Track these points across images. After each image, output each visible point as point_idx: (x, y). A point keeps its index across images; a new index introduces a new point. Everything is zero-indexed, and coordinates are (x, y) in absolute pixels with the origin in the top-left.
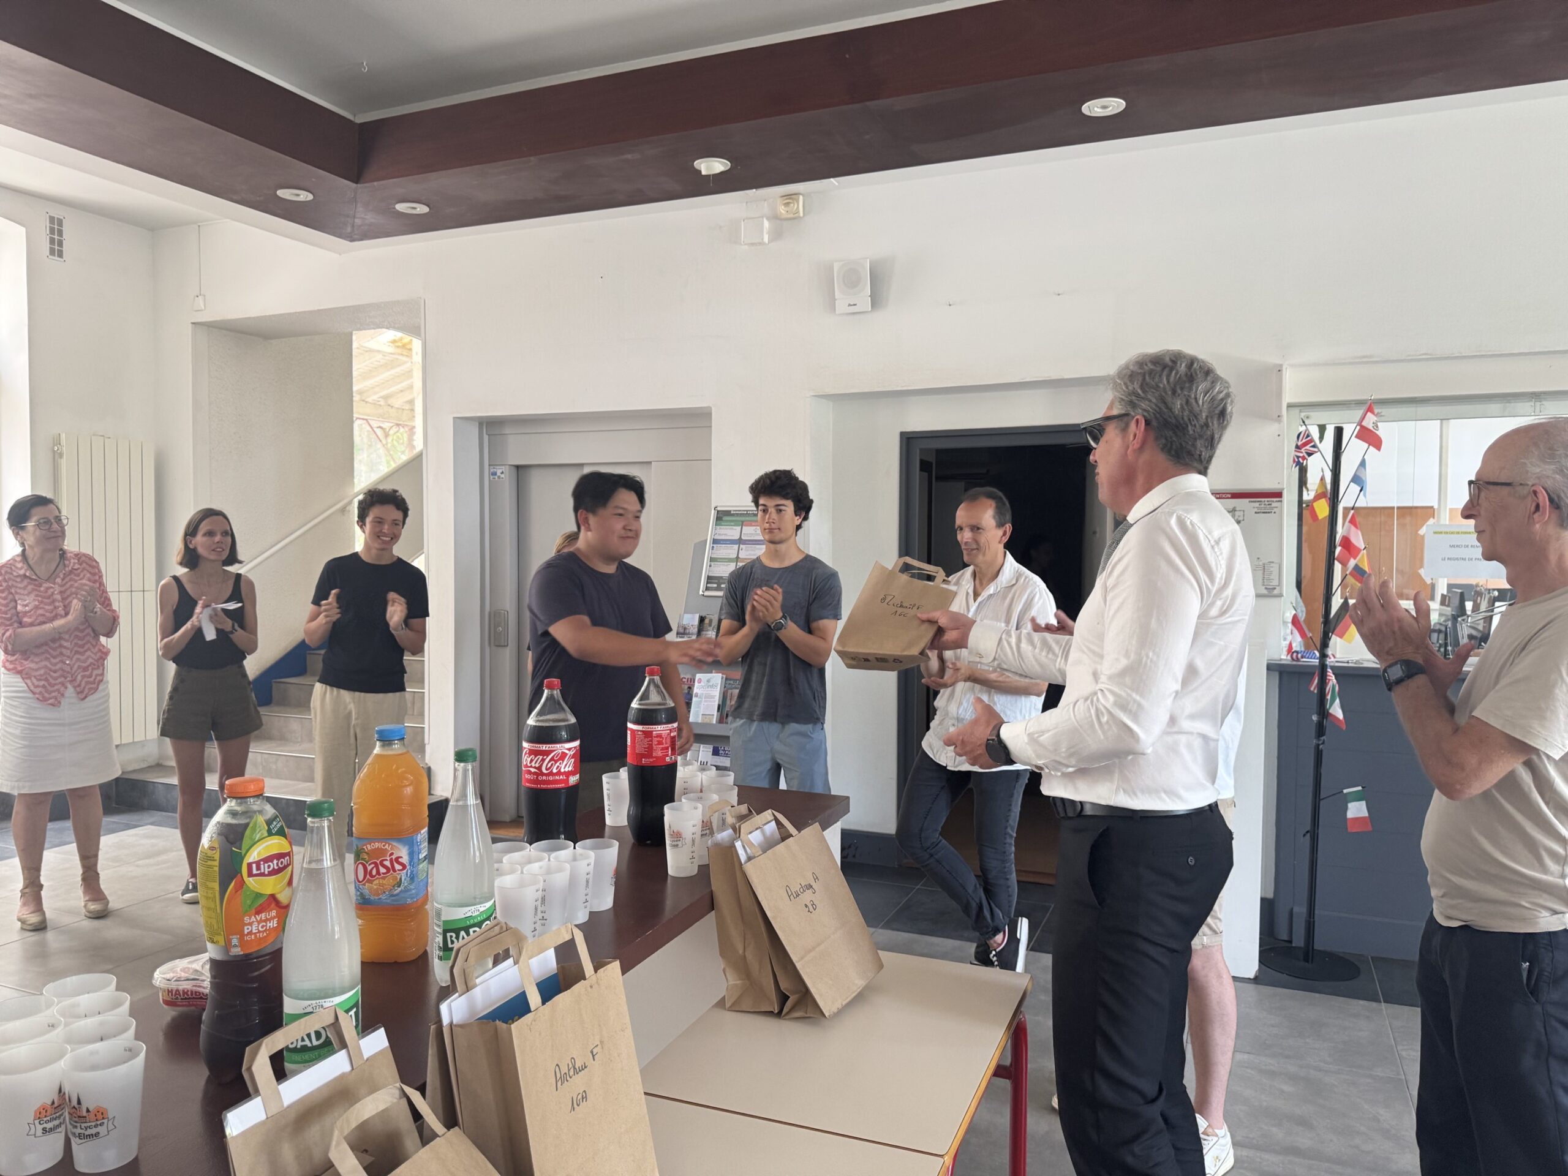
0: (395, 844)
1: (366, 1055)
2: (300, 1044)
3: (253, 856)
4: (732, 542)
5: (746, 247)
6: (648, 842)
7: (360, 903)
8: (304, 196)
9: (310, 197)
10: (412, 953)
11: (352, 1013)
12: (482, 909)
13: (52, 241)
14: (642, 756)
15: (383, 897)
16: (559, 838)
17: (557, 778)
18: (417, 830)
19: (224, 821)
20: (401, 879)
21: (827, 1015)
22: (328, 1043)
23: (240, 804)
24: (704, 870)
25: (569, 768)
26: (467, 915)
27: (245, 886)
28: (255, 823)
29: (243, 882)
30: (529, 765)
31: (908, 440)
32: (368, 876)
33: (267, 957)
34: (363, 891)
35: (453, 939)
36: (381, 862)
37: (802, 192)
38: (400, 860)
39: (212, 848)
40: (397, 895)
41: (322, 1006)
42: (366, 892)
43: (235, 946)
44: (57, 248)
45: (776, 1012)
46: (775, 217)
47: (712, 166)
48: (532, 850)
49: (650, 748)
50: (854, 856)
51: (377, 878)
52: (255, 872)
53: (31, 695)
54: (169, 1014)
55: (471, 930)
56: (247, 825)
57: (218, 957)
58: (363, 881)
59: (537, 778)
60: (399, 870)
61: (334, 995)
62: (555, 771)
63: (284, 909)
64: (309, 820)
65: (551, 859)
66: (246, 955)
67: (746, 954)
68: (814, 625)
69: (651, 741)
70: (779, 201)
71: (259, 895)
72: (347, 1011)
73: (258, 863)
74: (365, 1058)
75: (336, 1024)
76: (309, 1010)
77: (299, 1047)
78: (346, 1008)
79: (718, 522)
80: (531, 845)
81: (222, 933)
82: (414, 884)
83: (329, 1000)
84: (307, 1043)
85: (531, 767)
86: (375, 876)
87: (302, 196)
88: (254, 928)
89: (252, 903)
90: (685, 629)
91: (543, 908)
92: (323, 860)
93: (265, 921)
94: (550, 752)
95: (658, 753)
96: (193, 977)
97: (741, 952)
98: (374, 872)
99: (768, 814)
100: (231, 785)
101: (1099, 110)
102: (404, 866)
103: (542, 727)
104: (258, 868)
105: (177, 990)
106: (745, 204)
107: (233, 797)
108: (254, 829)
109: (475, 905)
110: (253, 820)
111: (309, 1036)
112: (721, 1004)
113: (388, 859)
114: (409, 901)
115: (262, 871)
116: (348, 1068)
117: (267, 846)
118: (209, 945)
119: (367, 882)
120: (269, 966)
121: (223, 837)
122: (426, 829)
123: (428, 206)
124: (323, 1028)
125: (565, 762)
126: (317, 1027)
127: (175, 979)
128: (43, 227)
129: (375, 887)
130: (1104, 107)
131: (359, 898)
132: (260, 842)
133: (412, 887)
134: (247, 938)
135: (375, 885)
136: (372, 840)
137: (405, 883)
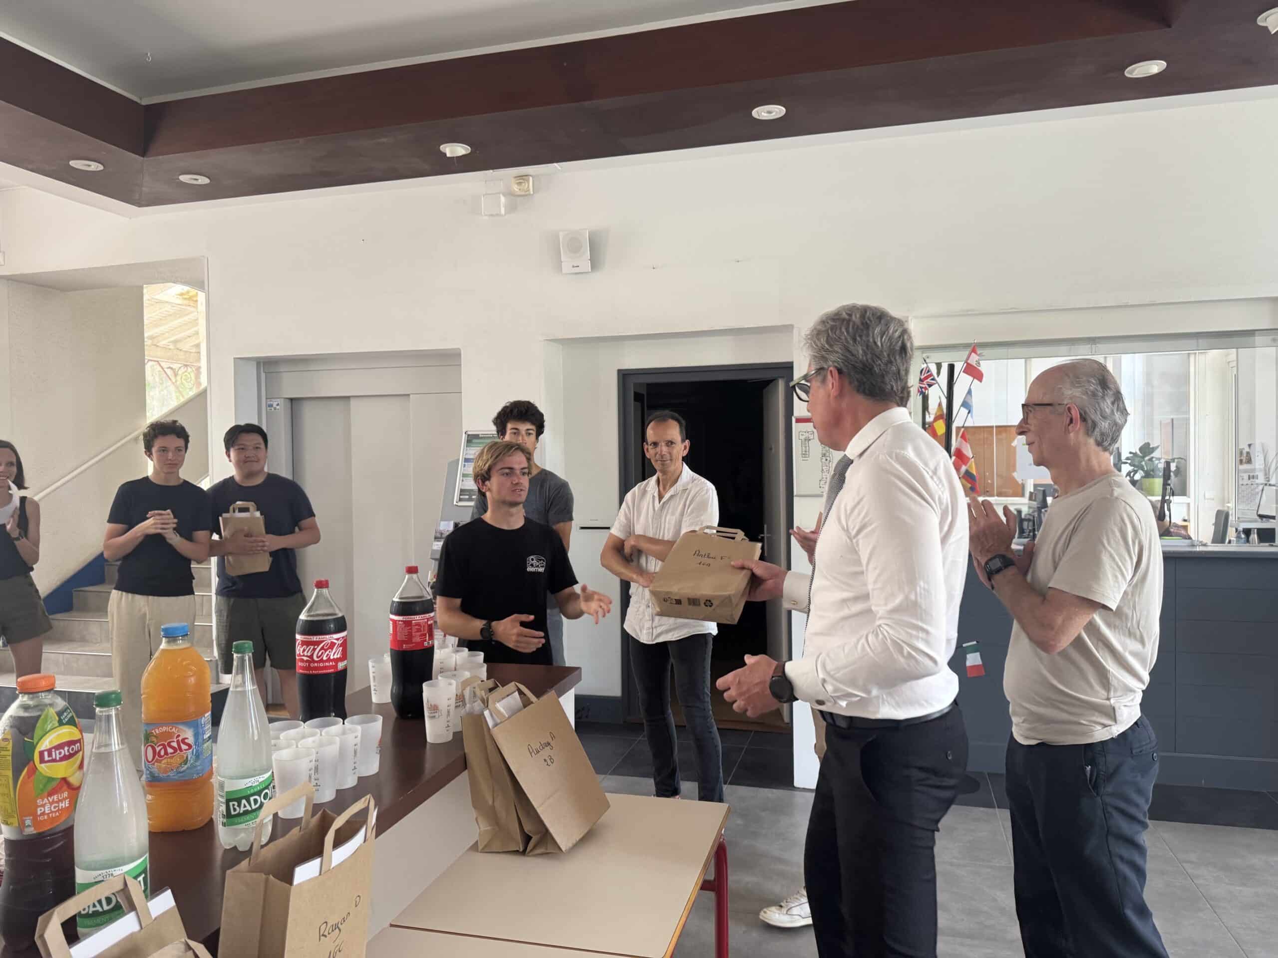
0: (181, 727)
1: (154, 915)
5: (486, 218)
6: (410, 715)
8: (95, 167)
9: (101, 167)
10: (199, 821)
18: (203, 714)
20: (187, 757)
21: (563, 849)
22: (118, 907)
23: (32, 699)
24: (458, 737)
26: (248, 786)
28: (47, 716)
31: (624, 376)
32: (157, 756)
34: (152, 770)
35: (236, 807)
36: (169, 744)
37: (532, 173)
38: (186, 741)
42: (156, 771)
43: (29, 826)
45: (521, 850)
46: (510, 194)
47: (455, 150)
48: (306, 727)
50: (587, 717)
51: (166, 758)
58: (153, 760)
60: (186, 750)
65: (323, 734)
66: (40, 834)
67: (495, 804)
70: (513, 180)
71: (50, 779)
74: (153, 917)
75: (125, 889)
78: (134, 875)
79: (469, 444)
80: (304, 723)
81: (16, 816)
83: (118, 868)
84: (99, 908)
86: (163, 756)
87: (93, 167)
89: (45, 786)
91: (317, 776)
92: (111, 745)
93: (57, 802)
97: (490, 802)
98: (162, 753)
99: (512, 686)
101: (765, 115)
102: (190, 746)
106: (484, 183)
109: (255, 776)
112: (474, 847)
113: (175, 740)
116: (136, 928)
119: (156, 761)
122: (210, 713)
123: (209, 178)
124: (113, 894)
126: (108, 893)
129: (164, 766)
130: (769, 112)
131: (149, 776)
134: (41, 818)
135: (164, 764)
136: (160, 725)
137: (191, 760)
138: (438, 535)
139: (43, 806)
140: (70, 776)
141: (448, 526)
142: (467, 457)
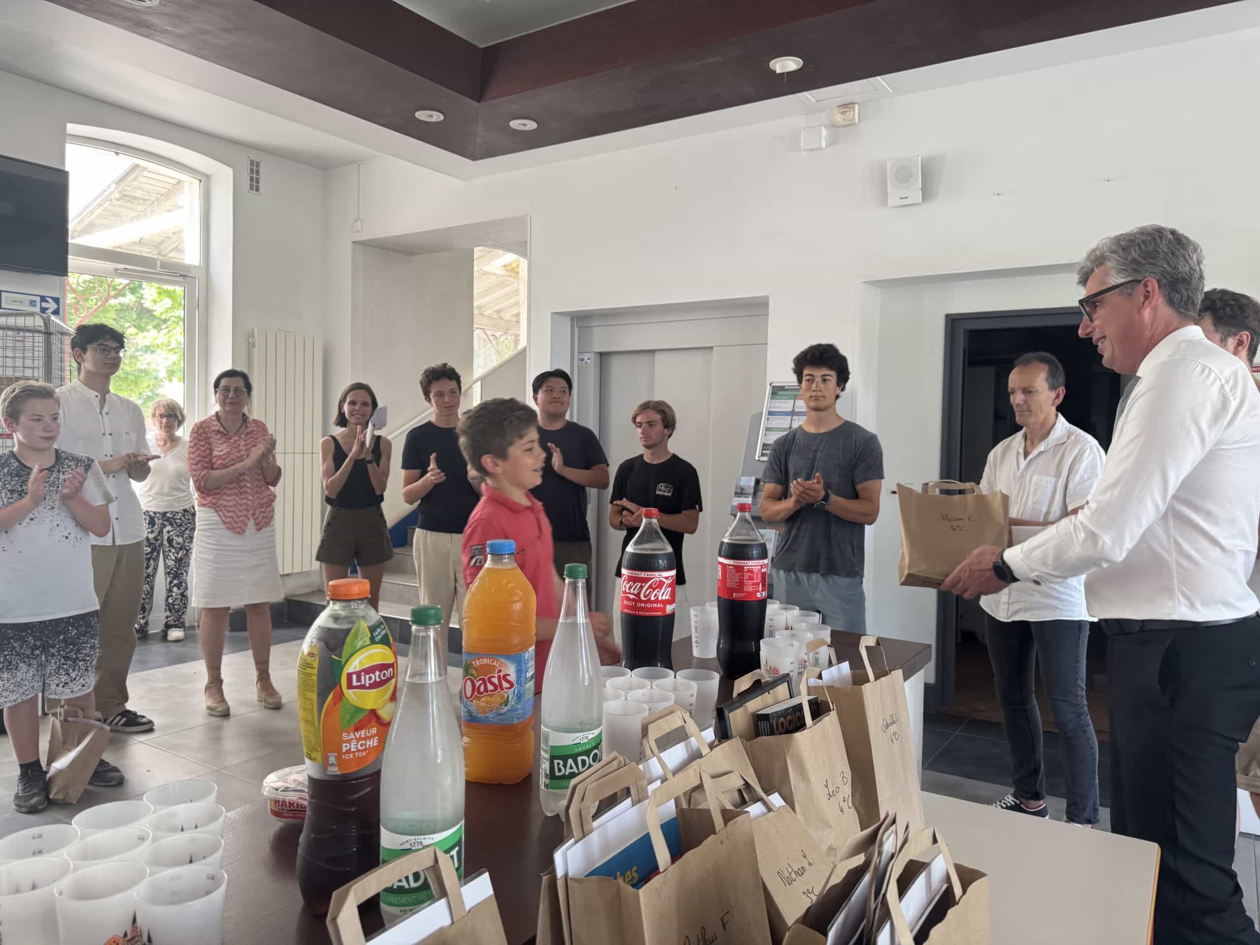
0: (503, 660)
1: (468, 906)
2: (396, 884)
3: (355, 665)
4: (786, 414)
5: (805, 153)
7: (466, 720)
8: (437, 117)
9: (442, 117)
10: (517, 775)
11: (454, 852)
12: (590, 737)
13: (252, 179)
14: (732, 590)
15: (490, 715)
16: (657, 666)
17: (655, 605)
18: (526, 648)
19: (326, 626)
20: (508, 697)
23: (344, 608)
25: (666, 597)
27: (344, 700)
28: (358, 631)
29: (342, 693)
30: (628, 591)
31: (952, 321)
32: (476, 693)
33: (368, 779)
34: (471, 708)
36: (489, 679)
37: (858, 100)
38: (508, 677)
39: (311, 654)
40: (504, 714)
41: (421, 843)
42: (473, 709)
43: (333, 764)
44: (255, 184)
46: (833, 126)
47: (786, 65)
48: (633, 676)
49: (741, 584)
51: (485, 695)
52: (355, 683)
53: (222, 526)
54: (277, 824)
55: (579, 759)
56: (349, 630)
57: (316, 776)
58: (472, 696)
59: (635, 604)
60: (506, 688)
61: (434, 832)
62: (653, 598)
63: (384, 726)
64: (414, 628)
65: (653, 687)
66: (343, 776)
68: (859, 487)
69: (743, 576)
70: (836, 109)
71: (358, 710)
72: (447, 851)
73: (358, 674)
74: (467, 910)
75: (435, 867)
76: (407, 846)
77: (395, 887)
79: (774, 396)
80: (631, 671)
81: (320, 750)
82: (520, 704)
83: (429, 836)
85: (630, 593)
86: (482, 693)
87: (435, 117)
88: (353, 746)
89: (351, 718)
90: (742, 489)
93: (365, 739)
94: (648, 579)
95: (749, 588)
96: (299, 788)
98: (482, 689)
100: (334, 586)
102: (512, 685)
103: (640, 554)
104: (359, 680)
105: (284, 801)
106: (805, 116)
107: (335, 600)
108: (356, 636)
110: (355, 626)
111: (407, 878)
113: (496, 676)
114: (515, 721)
115: (363, 683)
116: (447, 921)
117: (370, 655)
118: (307, 760)
119: (475, 698)
120: (369, 789)
121: (323, 644)
122: (533, 647)
123: (536, 122)
124: (422, 870)
125: (662, 591)
126: (416, 868)
127: (282, 788)
128: (246, 167)
129: (483, 704)
132: (361, 651)
133: (519, 706)
134: (345, 757)
135: (483, 702)
136: (480, 656)
137: (512, 701)
138: (739, 491)
139: (349, 742)
140: (380, 709)
141: (748, 482)
142: (771, 410)
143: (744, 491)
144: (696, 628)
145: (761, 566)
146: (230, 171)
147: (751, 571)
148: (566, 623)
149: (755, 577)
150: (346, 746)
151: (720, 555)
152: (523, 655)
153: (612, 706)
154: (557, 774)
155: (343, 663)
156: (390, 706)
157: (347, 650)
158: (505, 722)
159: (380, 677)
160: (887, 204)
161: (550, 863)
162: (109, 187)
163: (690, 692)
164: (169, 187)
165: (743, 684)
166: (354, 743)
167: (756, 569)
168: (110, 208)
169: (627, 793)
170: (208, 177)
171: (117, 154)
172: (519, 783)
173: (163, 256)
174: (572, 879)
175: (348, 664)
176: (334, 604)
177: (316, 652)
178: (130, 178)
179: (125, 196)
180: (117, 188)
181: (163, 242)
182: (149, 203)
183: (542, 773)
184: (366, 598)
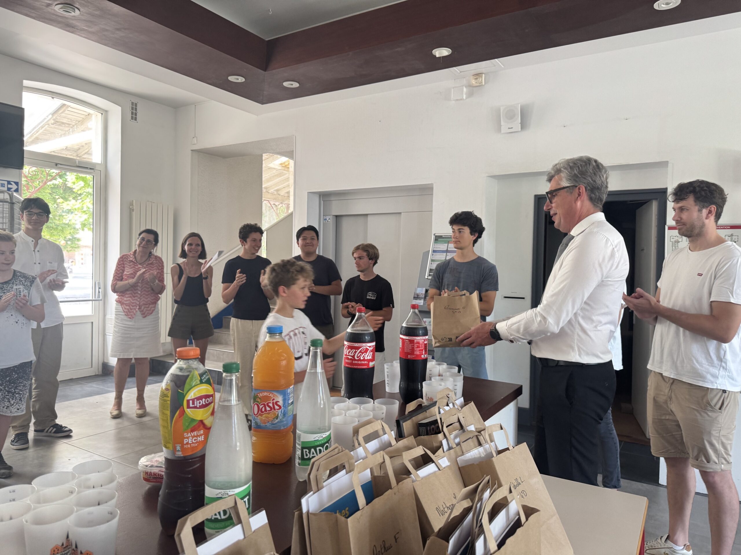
0: (275, 394)
2: (214, 517)
3: (191, 395)
4: (443, 252)
5: (454, 102)
7: (254, 427)
8: (241, 80)
9: (244, 80)
10: (283, 458)
11: (246, 499)
12: (324, 436)
13: (132, 113)
14: (408, 354)
15: (268, 424)
16: (364, 397)
17: (363, 362)
18: (288, 387)
19: (175, 373)
20: (278, 414)
22: (230, 518)
23: (185, 363)
25: (370, 358)
26: (315, 439)
27: (185, 415)
28: (193, 376)
29: (184, 411)
31: (538, 198)
32: (260, 412)
33: (198, 459)
34: (257, 420)
35: (307, 453)
36: (268, 404)
37: (484, 72)
38: (278, 403)
39: (167, 389)
40: (276, 424)
41: (228, 494)
42: (259, 421)
43: (179, 451)
44: (134, 116)
46: (470, 86)
47: (442, 52)
48: (351, 402)
49: (413, 350)
51: (265, 413)
52: (191, 405)
53: (123, 313)
55: (318, 449)
56: (188, 376)
57: (169, 457)
58: (257, 414)
59: (352, 362)
60: (277, 409)
61: (235, 487)
62: (362, 358)
63: (207, 429)
64: (224, 374)
65: (361, 409)
66: (184, 457)
69: (414, 345)
70: (472, 77)
71: (193, 420)
72: (242, 499)
73: (193, 400)
74: (253, 529)
75: (235, 507)
76: (220, 496)
78: (242, 496)
79: (436, 241)
80: (349, 399)
81: (171, 442)
82: (285, 418)
83: (232, 490)
84: (218, 517)
85: (349, 355)
86: (263, 412)
87: (239, 79)
88: (190, 441)
89: (189, 425)
92: (232, 400)
93: (197, 436)
94: (360, 347)
95: (417, 353)
96: (159, 465)
98: (263, 410)
101: (664, 6)
102: (280, 407)
103: (355, 333)
104: (193, 403)
105: (151, 473)
106: (453, 80)
107: (180, 359)
108: (192, 380)
109: (320, 433)
110: (192, 373)
111: (219, 513)
113: (272, 402)
114: (282, 428)
115: (196, 405)
116: (241, 537)
117: (199, 390)
118: (164, 449)
119: (260, 415)
121: (173, 383)
122: (293, 386)
123: (299, 83)
124: (228, 508)
125: (367, 354)
126: (224, 508)
127: (149, 466)
128: (129, 106)
129: (264, 418)
130: (667, 5)
131: (254, 424)
132: (196, 387)
133: (284, 420)
134: (186, 446)
135: (264, 417)
136: (263, 391)
137: (280, 417)
138: (416, 296)
139: (188, 438)
140: (205, 420)
141: (421, 291)
142: (435, 249)
143: (419, 296)
144: (388, 375)
145: (424, 340)
146: (120, 108)
147: (418, 343)
148: (311, 372)
149: (421, 346)
150: (186, 441)
151: (401, 334)
152: (286, 390)
153: (337, 419)
154: (305, 457)
155: (184, 394)
156: (211, 419)
157: (187, 387)
158: (276, 429)
159: (205, 401)
160: (501, 131)
161: (299, 505)
162: (47, 116)
163: (382, 411)
164: (83, 116)
165: (411, 406)
166: (191, 438)
167: (421, 342)
168: (48, 128)
169: (344, 467)
170: (106, 111)
171: (53, 98)
172: (285, 463)
173: (80, 157)
174: (311, 514)
175: (188, 394)
176: (180, 361)
177: (169, 388)
178: (60, 112)
179: (57, 122)
180: (52, 117)
181: (79, 149)
182: (71, 126)
183: (297, 456)
184: (198, 358)
